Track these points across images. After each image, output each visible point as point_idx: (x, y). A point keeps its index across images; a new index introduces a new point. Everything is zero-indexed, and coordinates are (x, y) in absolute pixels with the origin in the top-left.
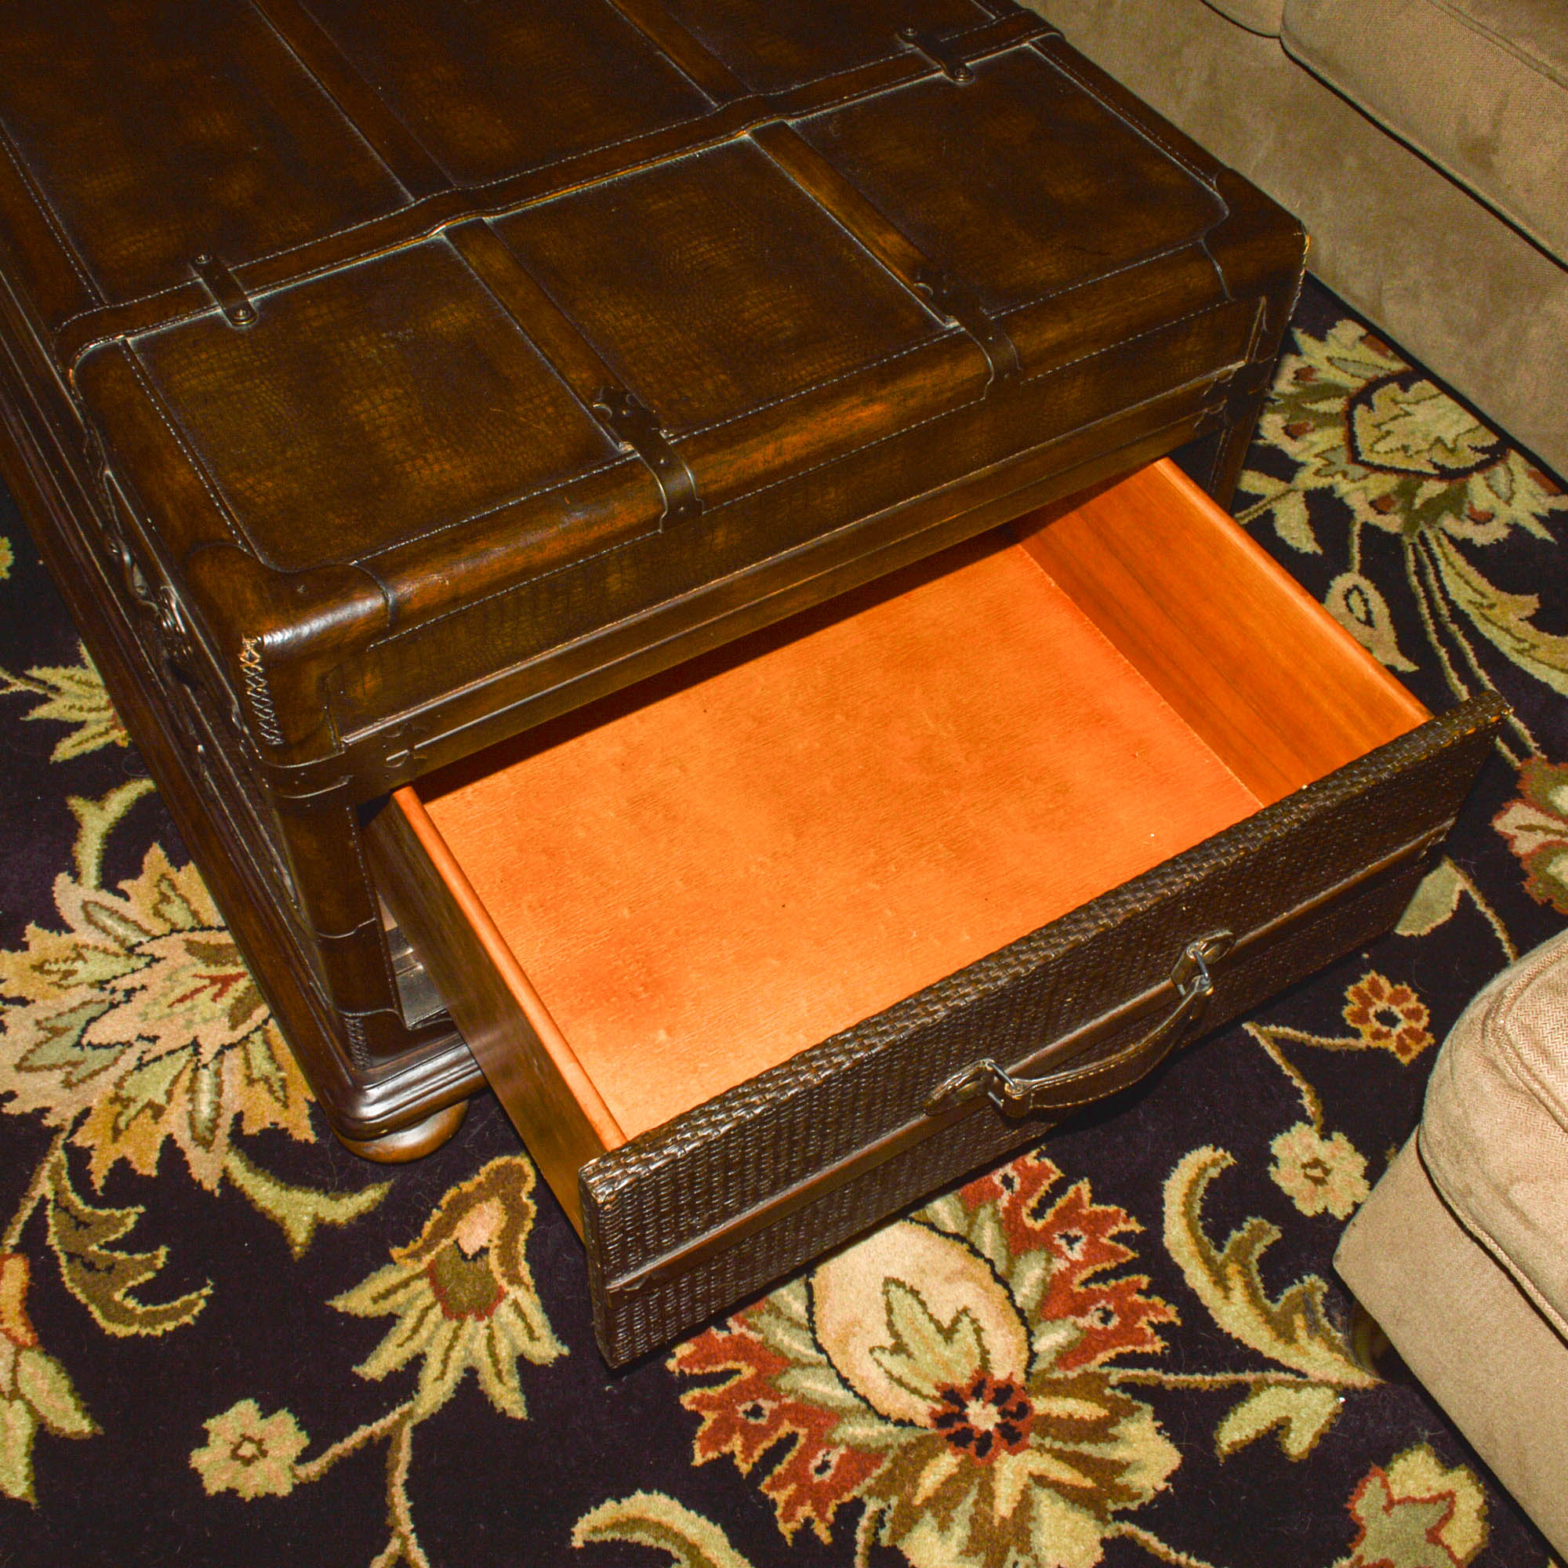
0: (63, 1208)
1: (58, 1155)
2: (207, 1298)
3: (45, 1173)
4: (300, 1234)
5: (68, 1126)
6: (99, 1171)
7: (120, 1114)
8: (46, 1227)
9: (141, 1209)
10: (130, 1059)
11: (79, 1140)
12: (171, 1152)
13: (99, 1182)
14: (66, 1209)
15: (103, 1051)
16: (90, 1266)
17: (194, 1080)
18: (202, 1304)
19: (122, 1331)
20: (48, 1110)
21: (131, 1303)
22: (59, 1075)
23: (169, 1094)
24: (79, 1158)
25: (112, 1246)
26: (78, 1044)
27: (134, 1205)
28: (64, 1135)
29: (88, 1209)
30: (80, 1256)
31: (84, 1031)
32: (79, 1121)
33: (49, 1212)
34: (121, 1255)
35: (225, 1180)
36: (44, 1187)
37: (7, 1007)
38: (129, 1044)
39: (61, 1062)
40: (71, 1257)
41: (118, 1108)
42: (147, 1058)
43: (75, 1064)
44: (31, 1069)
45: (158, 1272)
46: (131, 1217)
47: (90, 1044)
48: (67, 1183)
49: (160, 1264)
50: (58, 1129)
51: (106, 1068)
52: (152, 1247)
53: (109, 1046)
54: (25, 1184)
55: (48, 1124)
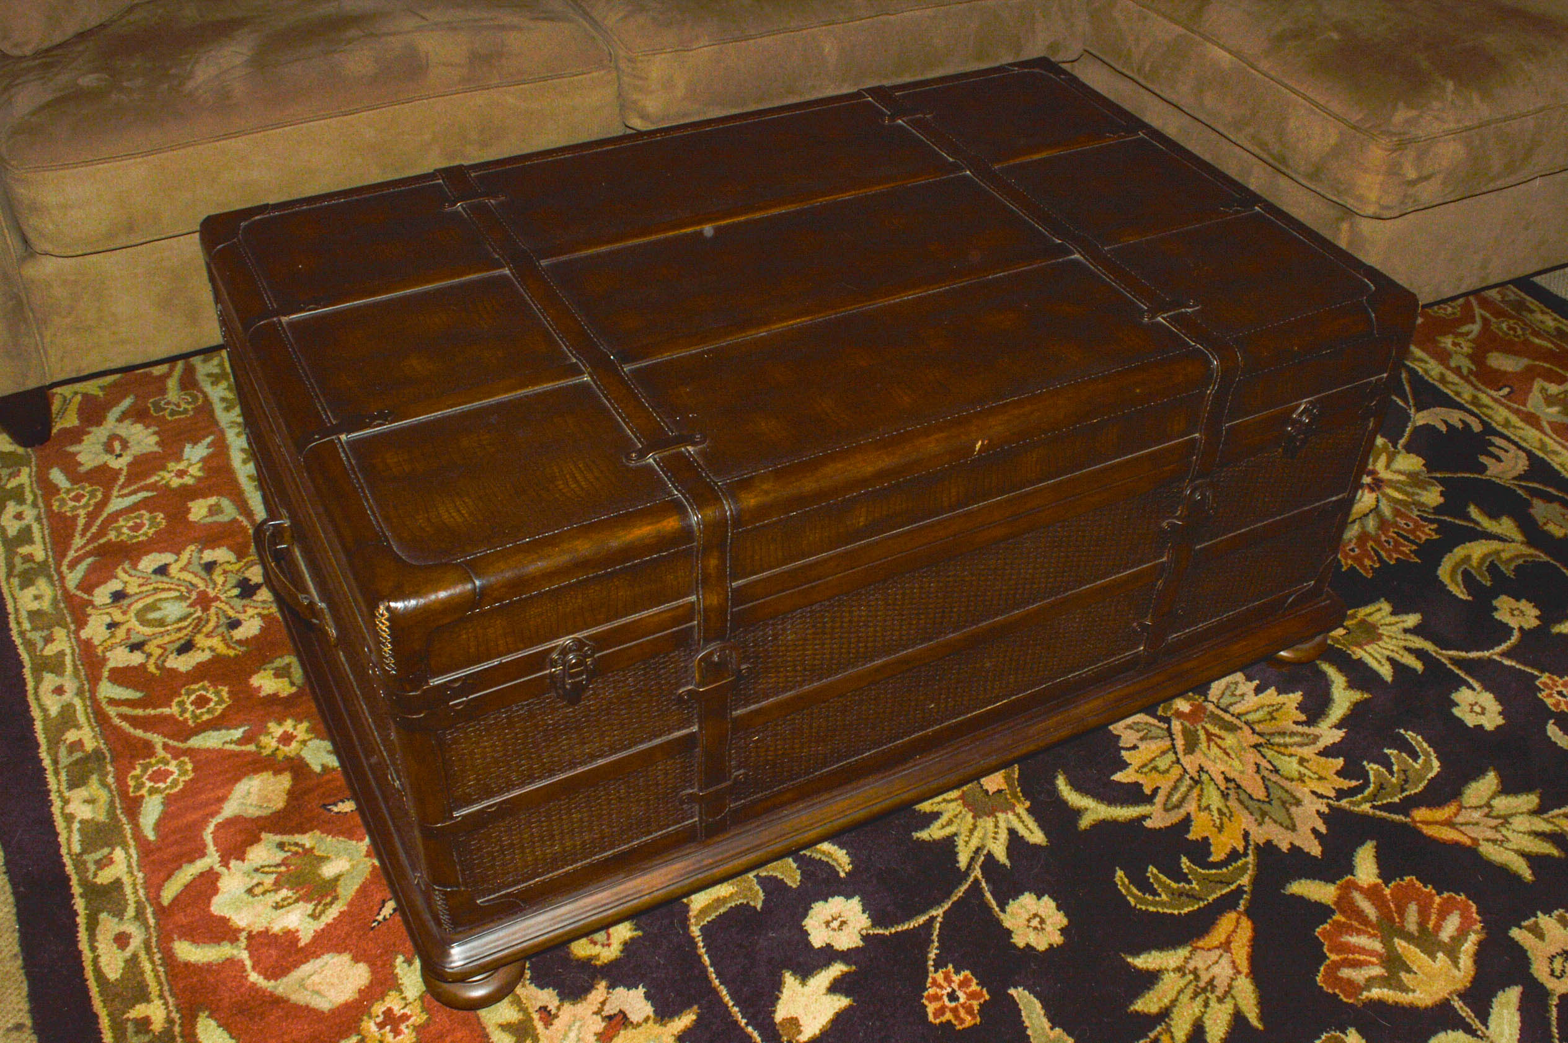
0: (1374, 797)
1: (1344, 803)
2: (1406, 731)
3: (1356, 809)
4: (1357, 696)
5: (1325, 800)
6: (1346, 784)
7: (1310, 777)
8: (1388, 803)
9: (1365, 763)
10: (1274, 778)
11: (1332, 794)
12: (1327, 752)
13: (1354, 783)
14: (1375, 796)
15: (1271, 790)
16: (1406, 781)
17: (1279, 745)
18: (1410, 733)
19: (1436, 764)
20: (1318, 812)
21: (1420, 761)
22: (1293, 809)
23: (1291, 755)
24: (1341, 794)
25: (1392, 773)
26: (1269, 803)
27: (1364, 767)
28: (1331, 802)
29: (1372, 785)
30: (1402, 786)
31: (1259, 801)
32: (1321, 796)
33: (1379, 803)
34: (1395, 768)
35: (1338, 726)
36: (1366, 807)
37: (1252, 843)
38: (1263, 778)
39: (1284, 810)
40: (1403, 790)
41: (1306, 779)
42: (1271, 767)
43: (1284, 803)
44: (1294, 826)
45: (1400, 752)
46: (1372, 768)
47: (1268, 796)
48: (1359, 797)
49: (1396, 752)
50: (1329, 805)
51: (1282, 787)
52: (1387, 756)
53: (1267, 788)
54: (1364, 816)
55: (1327, 810)
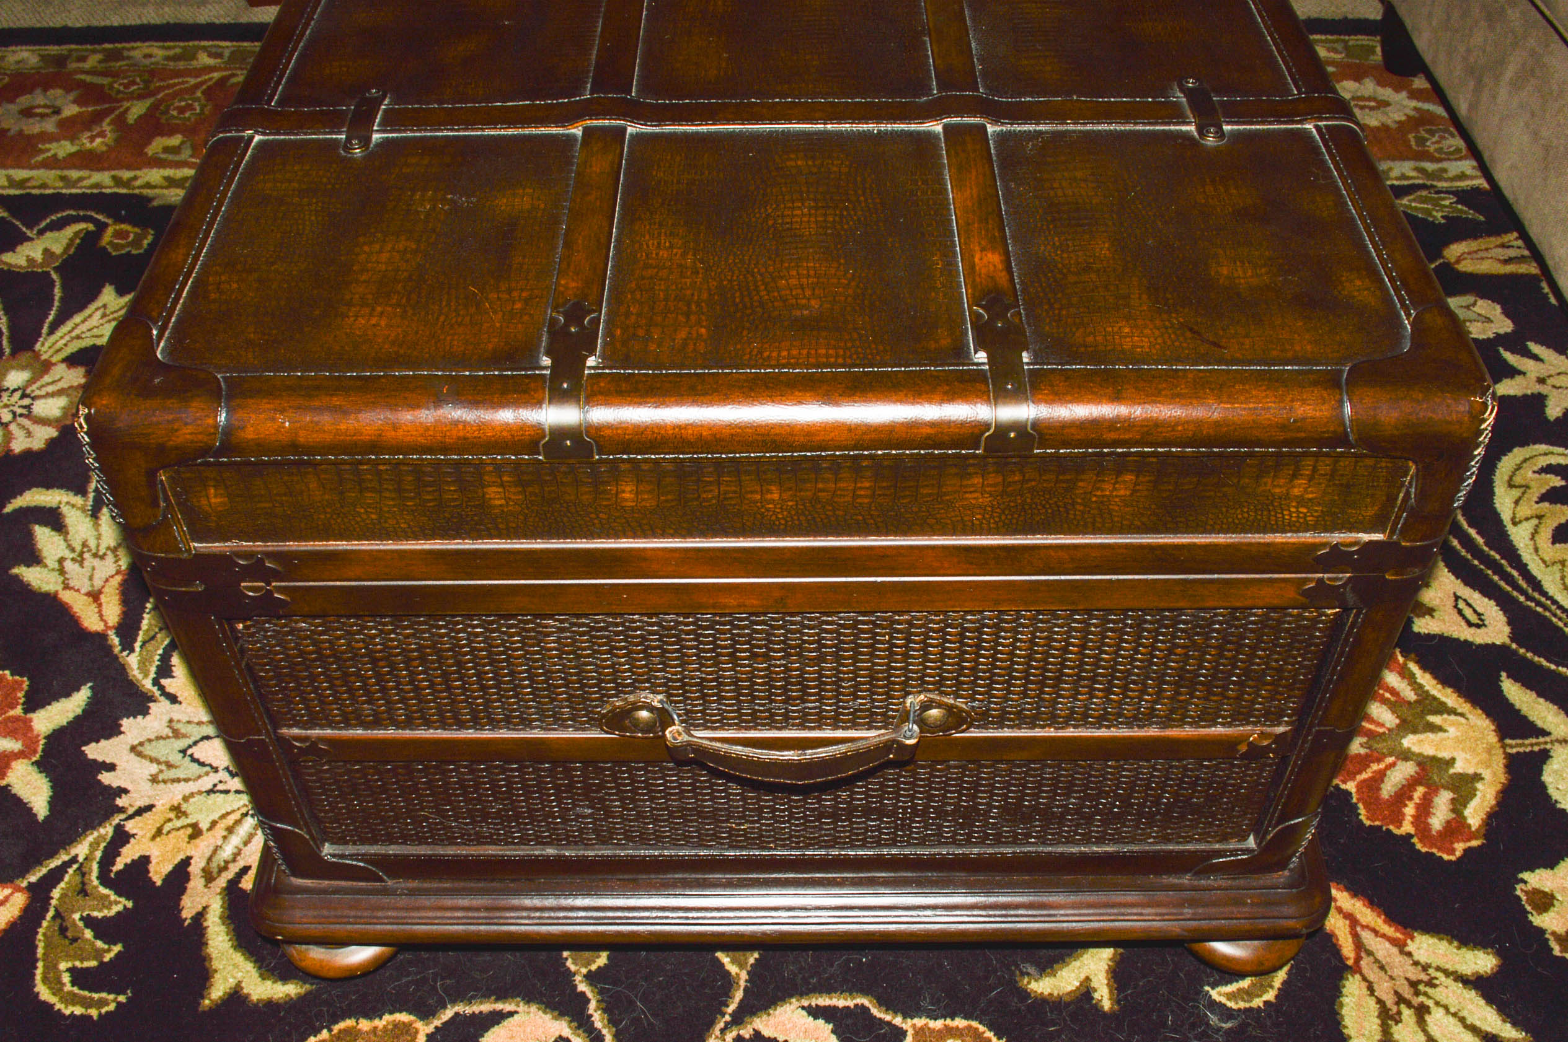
0: (82, 872)
1: (107, 831)
2: (119, 1004)
3: (91, 838)
4: (218, 990)
5: (131, 811)
6: (128, 855)
7: (170, 820)
8: (62, 879)
9: (130, 904)
10: (207, 783)
11: (130, 826)
12: (180, 874)
13: (119, 865)
14: (83, 875)
15: (196, 765)
16: (63, 930)
17: (238, 822)
18: (112, 1007)
19: (45, 993)
20: (125, 791)
21: (66, 978)
22: (154, 768)
23: (214, 824)
24: (122, 837)
25: (89, 921)
26: (183, 752)
27: (128, 899)
28: (123, 816)
29: (96, 882)
30: (63, 919)
31: (196, 743)
32: (140, 812)
33: (71, 871)
34: (88, 934)
35: (200, 916)
36: (81, 850)
37: (162, 698)
38: (216, 770)
39: (163, 759)
40: (58, 915)
41: (172, 815)
42: (220, 787)
43: (169, 766)
44: (140, 754)
45: (102, 963)
46: (119, 904)
47: (191, 756)
48: (98, 854)
49: (107, 958)
50: (122, 810)
51: (187, 780)
52: (111, 941)
53: (202, 764)
54: (72, 838)
55: (120, 802)
